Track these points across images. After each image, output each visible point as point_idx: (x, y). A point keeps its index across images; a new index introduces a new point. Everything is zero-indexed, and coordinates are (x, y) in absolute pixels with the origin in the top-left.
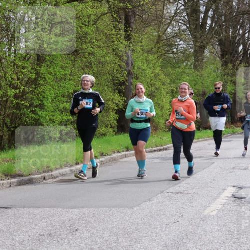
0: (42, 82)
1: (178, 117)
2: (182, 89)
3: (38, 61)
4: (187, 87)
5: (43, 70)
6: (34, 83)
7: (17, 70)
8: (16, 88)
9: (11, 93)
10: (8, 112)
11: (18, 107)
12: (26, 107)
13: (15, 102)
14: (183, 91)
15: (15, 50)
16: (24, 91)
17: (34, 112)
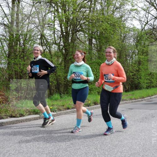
0: (140, 71)
1: (106, 80)
2: (107, 53)
3: (139, 64)
4: (112, 51)
5: (141, 67)
6: (138, 71)
7: (133, 67)
8: (133, 73)
9: (131, 74)
10: (130, 80)
11: (133, 78)
12: (136, 78)
13: (132, 77)
14: (108, 54)
15: (132, 61)
16: (135, 73)
17: (138, 80)
